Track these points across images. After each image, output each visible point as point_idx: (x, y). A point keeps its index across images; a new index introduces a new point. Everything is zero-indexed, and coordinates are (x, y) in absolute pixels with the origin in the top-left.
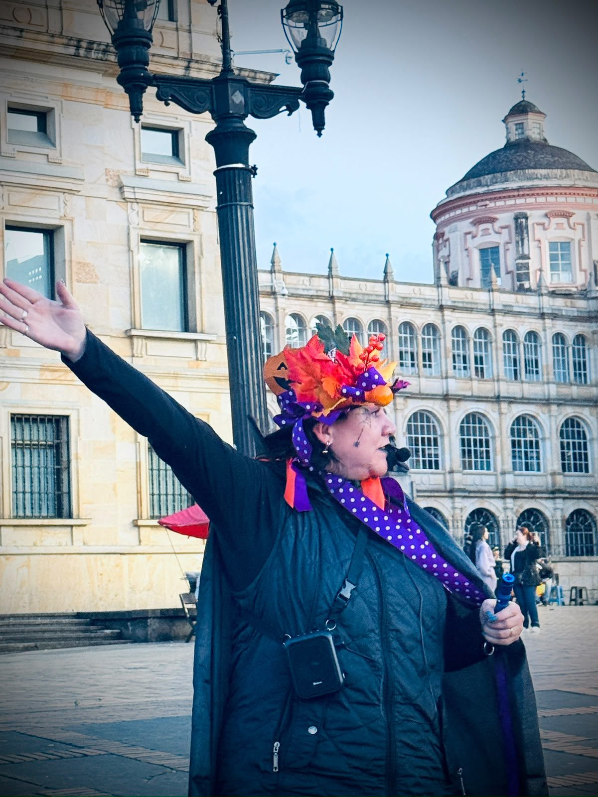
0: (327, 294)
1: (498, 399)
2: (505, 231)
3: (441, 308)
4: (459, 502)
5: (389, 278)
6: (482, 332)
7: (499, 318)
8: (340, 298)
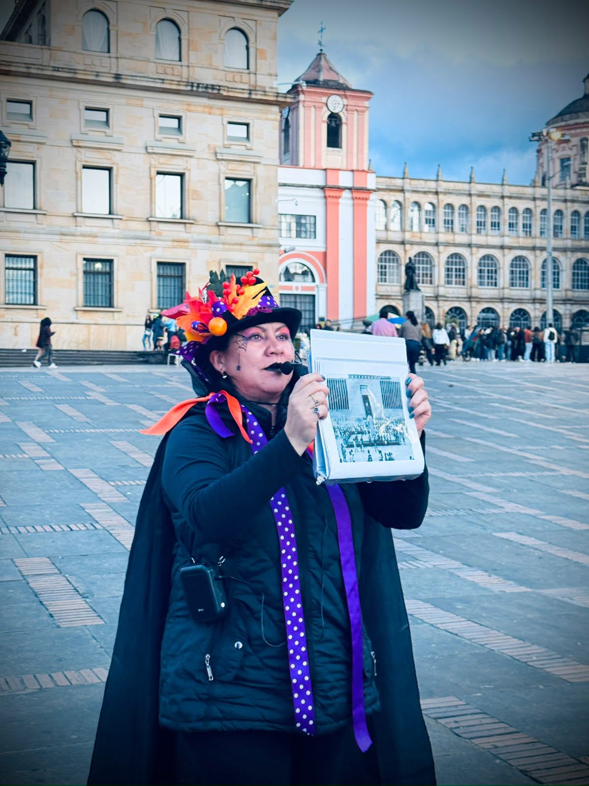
0: (434, 190)
1: (534, 249)
2: (575, 148)
3: (503, 197)
4: (506, 305)
5: (472, 181)
6: (528, 211)
7: (538, 202)
8: (441, 192)
